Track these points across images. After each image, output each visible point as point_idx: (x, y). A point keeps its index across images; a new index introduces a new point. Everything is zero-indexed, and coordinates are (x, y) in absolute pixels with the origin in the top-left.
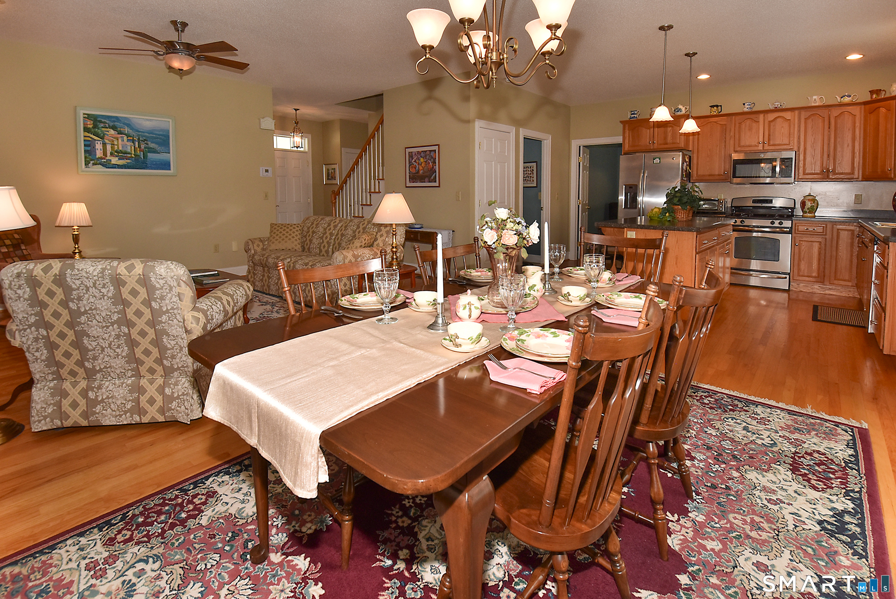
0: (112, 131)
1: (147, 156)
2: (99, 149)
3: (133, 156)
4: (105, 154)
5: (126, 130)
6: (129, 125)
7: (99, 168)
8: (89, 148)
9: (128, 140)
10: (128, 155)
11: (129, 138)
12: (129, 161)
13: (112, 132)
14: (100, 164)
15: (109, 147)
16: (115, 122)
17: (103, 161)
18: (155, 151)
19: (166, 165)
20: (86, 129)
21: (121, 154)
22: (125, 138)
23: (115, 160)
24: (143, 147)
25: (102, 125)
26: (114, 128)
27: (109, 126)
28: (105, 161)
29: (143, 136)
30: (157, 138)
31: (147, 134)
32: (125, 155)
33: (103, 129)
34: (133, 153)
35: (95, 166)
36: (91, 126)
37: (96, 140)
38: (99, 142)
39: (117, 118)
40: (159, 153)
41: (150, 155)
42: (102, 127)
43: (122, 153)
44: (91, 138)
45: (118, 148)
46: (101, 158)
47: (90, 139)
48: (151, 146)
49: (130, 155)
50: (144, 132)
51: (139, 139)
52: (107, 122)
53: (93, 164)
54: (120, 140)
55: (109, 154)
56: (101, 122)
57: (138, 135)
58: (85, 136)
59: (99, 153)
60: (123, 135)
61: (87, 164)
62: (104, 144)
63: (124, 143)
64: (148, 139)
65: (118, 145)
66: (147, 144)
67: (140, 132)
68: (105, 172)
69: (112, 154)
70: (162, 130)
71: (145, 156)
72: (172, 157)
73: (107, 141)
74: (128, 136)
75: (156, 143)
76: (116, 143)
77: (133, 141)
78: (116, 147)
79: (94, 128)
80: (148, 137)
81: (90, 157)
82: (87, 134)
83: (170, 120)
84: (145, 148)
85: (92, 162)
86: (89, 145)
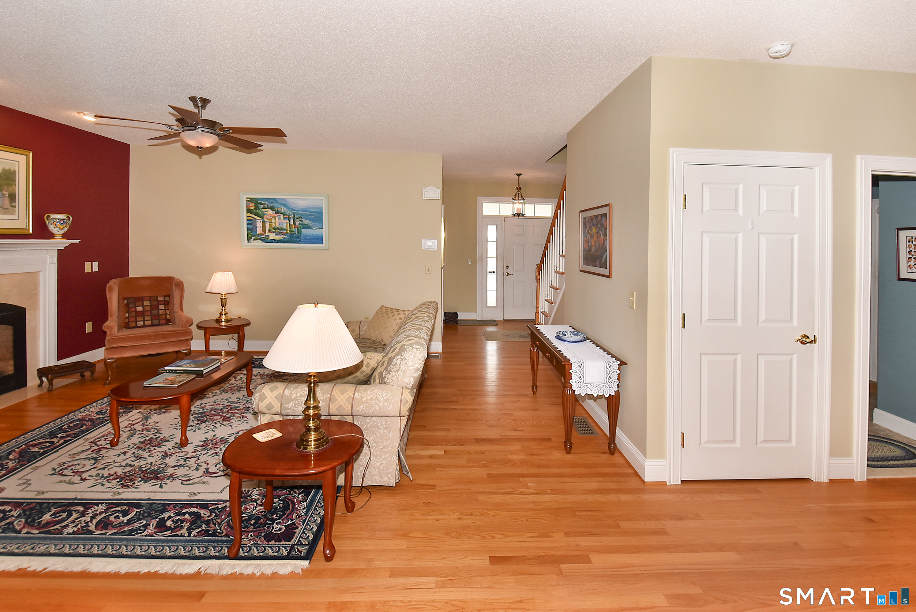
0: (270, 210)
1: (301, 232)
2: (259, 227)
3: (288, 232)
4: (264, 231)
5: (283, 209)
6: (285, 205)
7: (259, 243)
8: (250, 226)
9: (284, 218)
10: (284, 231)
11: (285, 216)
12: (285, 236)
13: (270, 212)
14: (260, 239)
15: (267, 225)
16: (272, 203)
17: (262, 236)
18: (308, 227)
19: (319, 240)
20: (248, 211)
21: (277, 230)
22: (282, 216)
23: (272, 236)
24: (297, 224)
25: (262, 206)
26: (272, 208)
27: (268, 206)
28: (264, 236)
29: (297, 214)
30: (311, 215)
31: (302, 212)
32: (282, 231)
33: (263, 210)
34: (289, 229)
35: (256, 241)
36: (253, 208)
37: (256, 219)
38: (259, 221)
39: (274, 199)
40: (312, 229)
41: (304, 231)
42: (262, 208)
43: (279, 229)
44: (253, 217)
45: (275, 225)
46: (261, 234)
47: (252, 219)
48: (305, 223)
49: (286, 231)
50: (299, 211)
51: (294, 217)
52: (266, 203)
53: (254, 239)
54: (277, 218)
56: (261, 204)
57: (294, 214)
58: (247, 217)
59: (259, 231)
60: (280, 214)
61: (249, 239)
62: (264, 223)
63: (280, 222)
64: (302, 217)
65: (275, 223)
66: (301, 221)
67: (295, 210)
68: (263, 246)
69: (270, 231)
70: (316, 208)
71: (299, 232)
72: (324, 232)
73: (266, 220)
74: (284, 214)
75: (310, 220)
76: (273, 221)
77: (289, 219)
78: (274, 224)
79: (255, 209)
80: (302, 215)
81: (251, 234)
82: (249, 215)
83: (324, 198)
84: (299, 224)
85: (253, 238)
86: (251, 223)
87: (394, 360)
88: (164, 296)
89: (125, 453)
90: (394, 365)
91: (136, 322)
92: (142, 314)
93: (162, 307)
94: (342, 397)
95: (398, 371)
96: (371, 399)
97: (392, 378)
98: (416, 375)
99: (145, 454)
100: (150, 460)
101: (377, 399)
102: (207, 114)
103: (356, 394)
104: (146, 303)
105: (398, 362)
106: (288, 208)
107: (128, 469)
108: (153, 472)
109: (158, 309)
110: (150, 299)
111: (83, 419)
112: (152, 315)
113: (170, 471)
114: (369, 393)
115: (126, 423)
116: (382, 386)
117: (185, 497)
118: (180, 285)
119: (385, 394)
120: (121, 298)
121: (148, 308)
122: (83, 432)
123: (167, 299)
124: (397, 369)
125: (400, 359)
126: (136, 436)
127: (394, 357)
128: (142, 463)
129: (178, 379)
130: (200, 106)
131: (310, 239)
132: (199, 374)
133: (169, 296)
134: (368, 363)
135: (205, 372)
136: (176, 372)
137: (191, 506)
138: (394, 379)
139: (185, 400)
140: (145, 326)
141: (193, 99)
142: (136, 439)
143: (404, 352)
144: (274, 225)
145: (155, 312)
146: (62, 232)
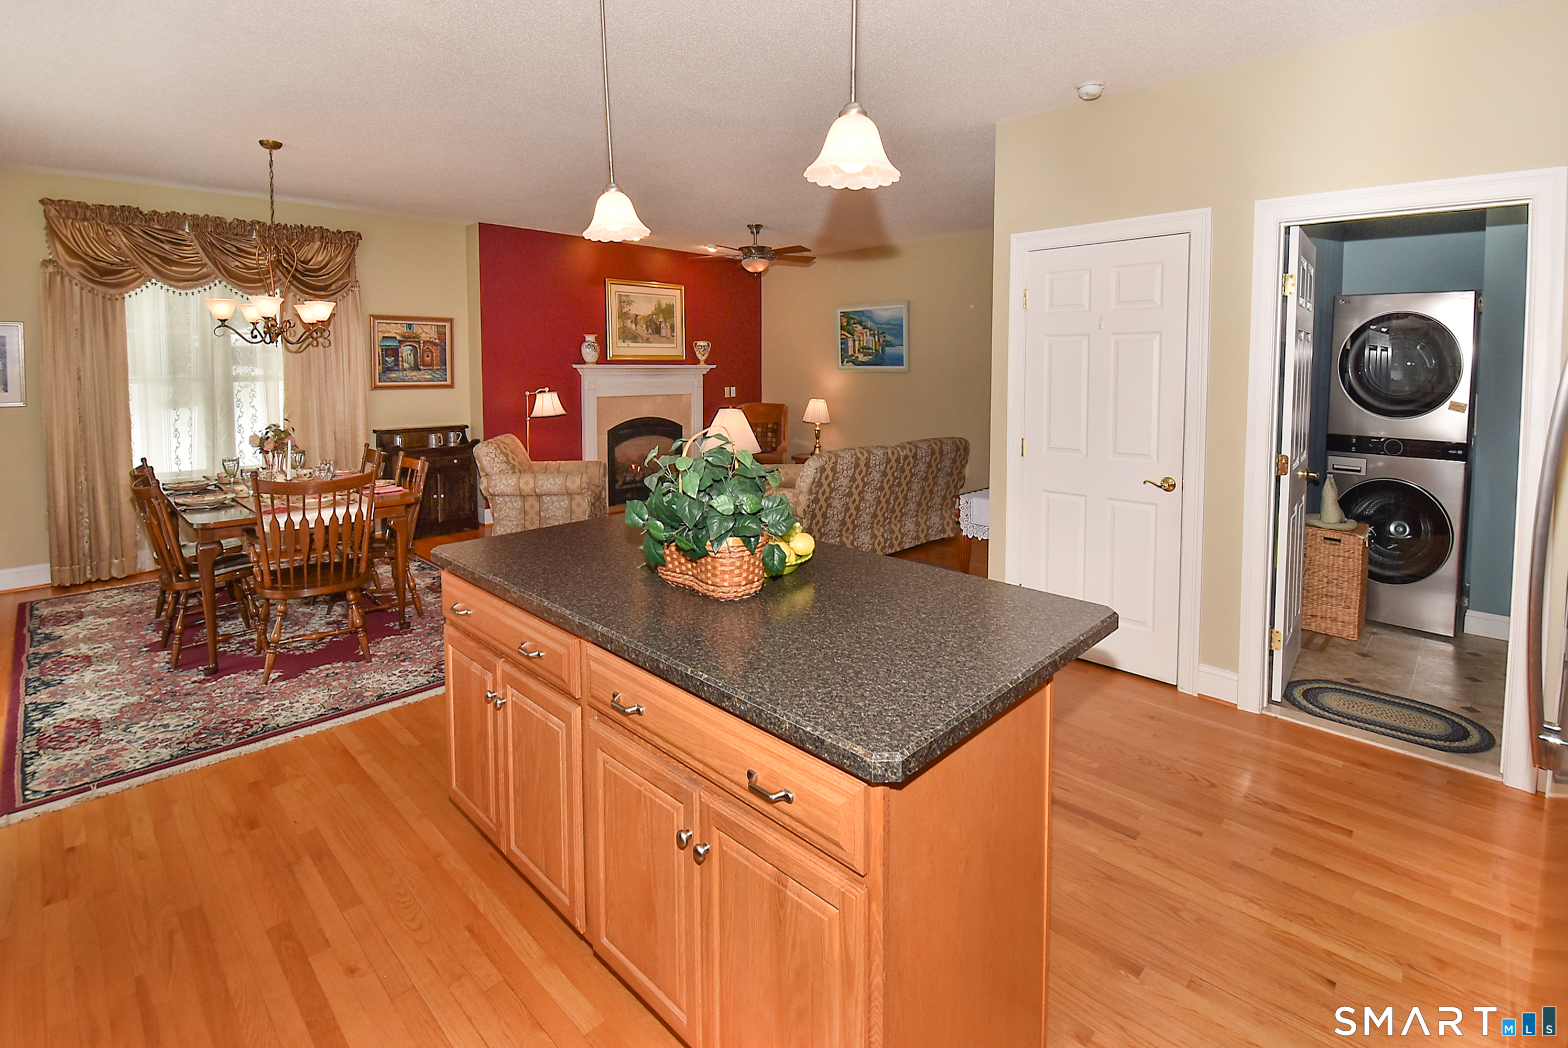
0: (859, 326)
1: (885, 351)
2: (850, 347)
3: (874, 352)
4: (854, 352)
5: (869, 324)
6: (871, 318)
7: (851, 366)
8: (843, 346)
9: (871, 335)
11: (871, 332)
12: (870, 357)
13: (859, 328)
14: (851, 361)
15: (857, 343)
16: (861, 316)
17: (853, 358)
18: (890, 344)
19: (900, 361)
20: (842, 328)
21: (864, 350)
22: (869, 332)
23: (861, 358)
24: (881, 340)
25: (853, 322)
26: (860, 323)
27: (857, 322)
28: (855, 358)
29: (881, 329)
30: (893, 329)
31: (885, 326)
32: (869, 352)
33: (854, 326)
34: (875, 349)
35: (847, 364)
36: (845, 324)
37: (848, 337)
38: (850, 339)
39: (862, 312)
40: (893, 348)
42: (853, 324)
44: (845, 335)
45: (864, 344)
46: (852, 356)
47: (845, 337)
48: (888, 339)
49: (872, 352)
50: (882, 324)
51: (878, 332)
52: (856, 318)
53: (847, 362)
54: (865, 335)
55: (857, 352)
56: (852, 318)
57: (878, 328)
58: (841, 335)
59: (850, 352)
60: (867, 329)
61: (842, 362)
62: (854, 341)
63: (868, 340)
64: (886, 332)
65: (863, 341)
66: (885, 337)
67: (879, 324)
68: (853, 369)
69: (859, 350)
70: (896, 320)
71: (883, 350)
72: (905, 351)
73: (856, 338)
74: (870, 329)
75: (892, 335)
76: (862, 339)
77: (874, 335)
78: (862, 343)
80: (886, 329)
81: (845, 356)
82: (842, 332)
83: (904, 307)
84: (884, 341)
85: (845, 360)
86: (844, 342)
88: (773, 424)
93: (770, 434)
104: (760, 429)
109: (767, 436)
118: (785, 412)
123: (775, 426)
131: (891, 360)
133: (777, 424)
144: (862, 345)
146: (704, 358)
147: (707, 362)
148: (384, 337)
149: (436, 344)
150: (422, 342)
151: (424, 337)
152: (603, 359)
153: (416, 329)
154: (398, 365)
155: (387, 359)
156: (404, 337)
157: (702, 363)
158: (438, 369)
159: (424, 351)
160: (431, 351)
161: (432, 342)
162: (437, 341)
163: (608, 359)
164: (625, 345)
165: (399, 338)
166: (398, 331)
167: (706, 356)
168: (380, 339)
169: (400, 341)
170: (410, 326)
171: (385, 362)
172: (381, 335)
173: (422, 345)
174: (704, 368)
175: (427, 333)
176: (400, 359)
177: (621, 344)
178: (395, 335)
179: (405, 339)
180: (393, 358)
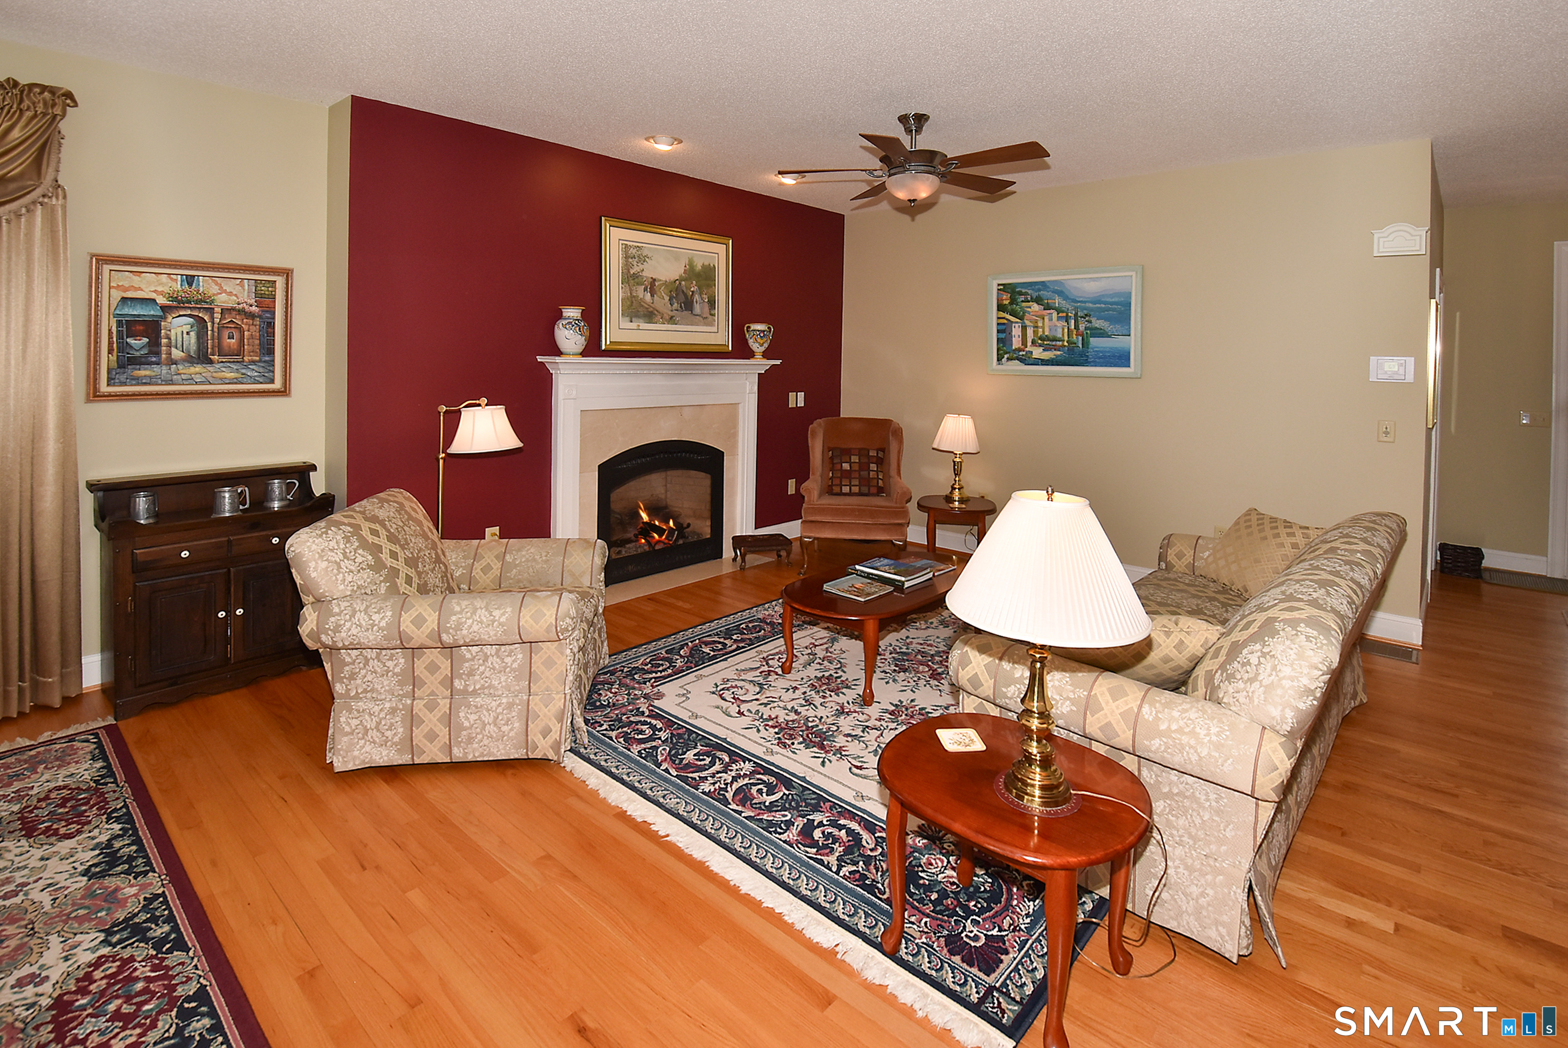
0: (1035, 305)
1: (1088, 343)
2: (1017, 336)
3: (1066, 344)
4: (1024, 343)
5: (1057, 301)
6: (1060, 293)
7: (1016, 365)
8: (1002, 336)
9: (1059, 318)
10: (1058, 343)
11: (1060, 315)
12: (1059, 353)
13: (1035, 307)
14: (1018, 359)
15: (1030, 332)
16: (1039, 290)
17: (1021, 353)
18: (1101, 334)
20: (1000, 307)
21: (1046, 342)
22: (1055, 315)
23: (1038, 353)
24: (1082, 327)
25: (1022, 298)
26: (1038, 300)
27: (1031, 298)
28: (1024, 353)
29: (1083, 309)
30: (1108, 310)
31: (1091, 305)
32: (1054, 343)
33: (1024, 304)
34: (1066, 338)
35: (1010, 363)
36: (1007, 302)
37: (1012, 322)
38: (1017, 325)
39: (1043, 283)
40: (1109, 336)
41: (1094, 341)
42: (1022, 301)
43: (1049, 340)
44: (1007, 319)
45: (1043, 332)
46: (1019, 350)
47: (1005, 321)
48: (1097, 325)
49: (1061, 343)
50: (1085, 302)
51: (1076, 315)
52: (1029, 292)
53: (1008, 359)
54: (1046, 319)
55: (1029, 343)
56: (1021, 293)
57: (1076, 308)
58: (998, 318)
59: (1016, 343)
60: (1052, 311)
61: (999, 360)
62: (1024, 328)
63: (1053, 325)
64: (1092, 313)
65: (1043, 328)
66: (1090, 322)
67: (1079, 302)
68: (1020, 371)
69: (1033, 342)
70: (1119, 295)
71: (1085, 343)
72: (1133, 343)
73: (1027, 323)
74: (1059, 311)
75: (1106, 319)
76: (1040, 324)
77: (1067, 319)
78: (1040, 330)
79: (1011, 303)
80: (1090, 309)
81: (1004, 350)
82: (1002, 314)
83: (1133, 274)
84: (1086, 329)
85: (1006, 356)
86: (1004, 330)
87: (1245, 651)
88: (878, 450)
89: (795, 688)
90: (1244, 665)
91: (841, 486)
92: (847, 474)
93: (873, 467)
94: (1113, 705)
95: (1251, 681)
96: (1180, 730)
97: (1235, 695)
98: (1302, 706)
99: (818, 700)
100: (821, 712)
101: (1193, 733)
102: (925, 141)
103: (1146, 709)
104: (855, 459)
105: (1254, 660)
106: (1066, 298)
107: (793, 716)
108: (819, 734)
109: (869, 470)
110: (863, 452)
111: (763, 620)
112: (861, 479)
113: (840, 741)
114: (1176, 714)
115: (807, 641)
116: (1210, 707)
117: (848, 796)
118: (898, 433)
119: (1214, 730)
120: (827, 448)
121: (856, 467)
122: (758, 639)
123: (881, 455)
124: (1251, 675)
125: (1259, 654)
126: (815, 666)
127: (1245, 643)
128: (811, 713)
129: (868, 589)
130: (914, 128)
131: (1104, 357)
132: (898, 587)
133: (883, 450)
134: (1181, 642)
135: (907, 585)
136: (868, 576)
137: (852, 816)
138: (1241, 697)
139: (871, 626)
140: (850, 494)
141: (903, 119)
142: (812, 672)
143: (1273, 638)
144: (1040, 333)
145: (864, 473)
146: (763, 349)
147: (766, 355)
148: (124, 299)
149: (252, 316)
150: (218, 310)
151: (223, 300)
152: (593, 348)
153: (206, 285)
154: (158, 354)
155: (130, 341)
156: (175, 299)
157: (759, 356)
158: (254, 362)
159: (221, 327)
160: (239, 328)
161: (241, 312)
162: (254, 308)
163: (603, 348)
164: (633, 325)
165: (161, 300)
166: (160, 289)
167: (766, 345)
168: (114, 303)
169: (164, 308)
170: (190, 280)
171: (123, 347)
172: (117, 295)
173: (217, 316)
174: (761, 364)
175: (230, 294)
176: (164, 341)
177: (626, 324)
178: (153, 296)
179: (177, 304)
180: (146, 340)
